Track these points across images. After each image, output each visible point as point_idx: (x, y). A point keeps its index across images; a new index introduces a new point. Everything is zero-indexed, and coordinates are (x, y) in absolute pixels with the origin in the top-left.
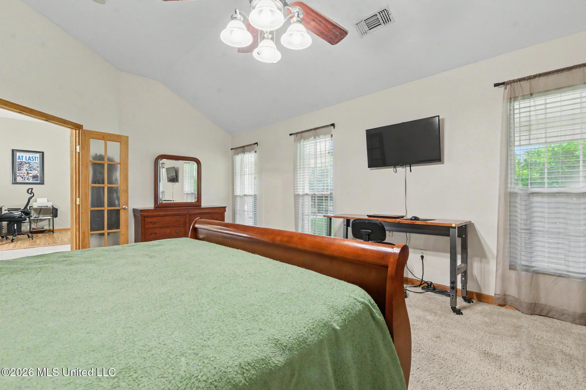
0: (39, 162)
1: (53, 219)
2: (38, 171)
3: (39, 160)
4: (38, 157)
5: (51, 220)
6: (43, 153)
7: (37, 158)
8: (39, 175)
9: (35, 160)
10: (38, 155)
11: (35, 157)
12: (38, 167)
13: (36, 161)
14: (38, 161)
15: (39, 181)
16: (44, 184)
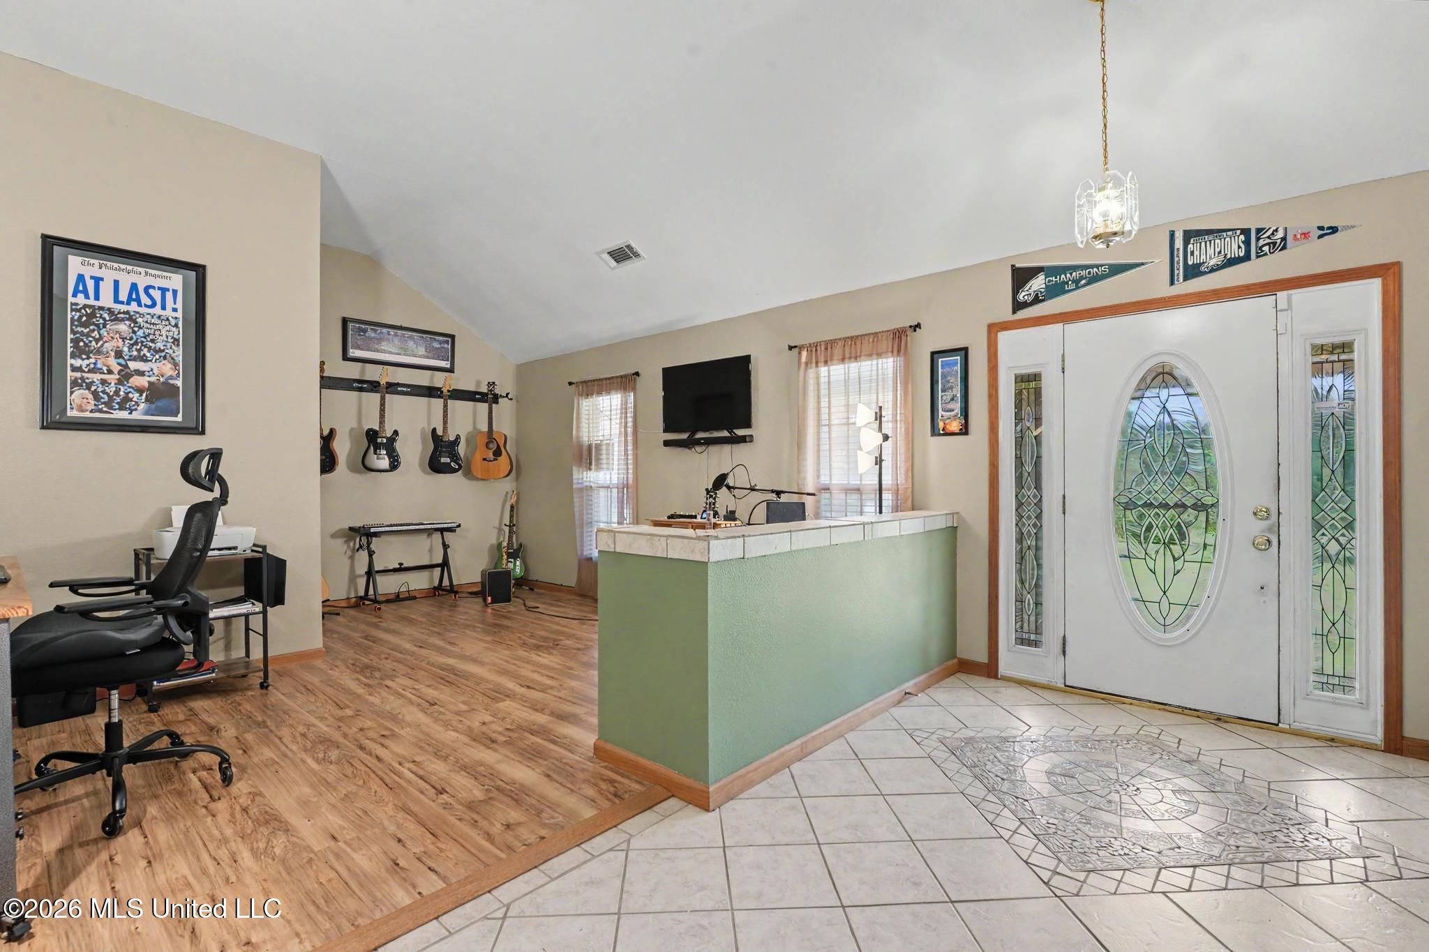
0: (179, 314)
1: (264, 613)
2: (176, 365)
3: (179, 306)
4: (175, 292)
5: (257, 623)
6: (200, 270)
7: (169, 295)
8: (179, 383)
9: (164, 308)
10: (175, 280)
11: (164, 291)
12: (176, 341)
13: (168, 313)
14: (176, 309)
15: (179, 418)
16: (203, 433)
